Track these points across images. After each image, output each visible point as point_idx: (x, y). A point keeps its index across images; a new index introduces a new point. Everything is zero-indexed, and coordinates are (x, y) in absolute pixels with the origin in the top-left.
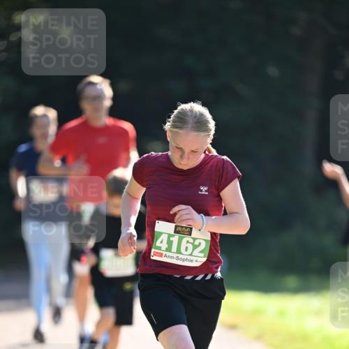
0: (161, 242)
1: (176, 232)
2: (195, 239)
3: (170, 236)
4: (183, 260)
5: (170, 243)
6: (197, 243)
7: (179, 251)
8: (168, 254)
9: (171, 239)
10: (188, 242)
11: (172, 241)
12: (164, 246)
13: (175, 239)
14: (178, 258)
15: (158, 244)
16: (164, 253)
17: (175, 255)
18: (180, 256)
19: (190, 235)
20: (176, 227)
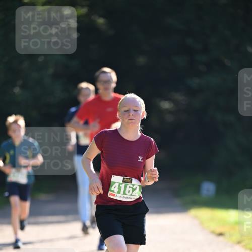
0: (115, 188)
1: (124, 182)
2: (133, 185)
3: (120, 184)
4: (127, 198)
5: (120, 188)
6: (134, 188)
7: (125, 193)
8: (118, 194)
9: (121, 186)
10: (130, 187)
11: (121, 187)
12: (116, 190)
13: (123, 186)
14: (124, 197)
15: (113, 188)
16: (116, 194)
17: (122, 195)
18: (125, 196)
19: (131, 183)
20: (124, 179)
